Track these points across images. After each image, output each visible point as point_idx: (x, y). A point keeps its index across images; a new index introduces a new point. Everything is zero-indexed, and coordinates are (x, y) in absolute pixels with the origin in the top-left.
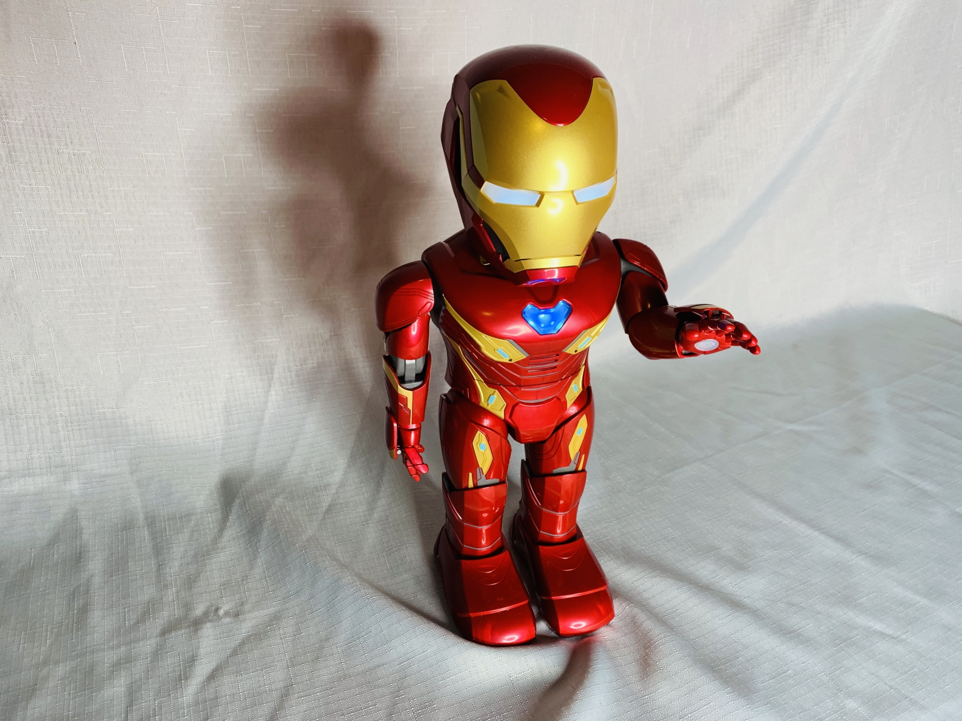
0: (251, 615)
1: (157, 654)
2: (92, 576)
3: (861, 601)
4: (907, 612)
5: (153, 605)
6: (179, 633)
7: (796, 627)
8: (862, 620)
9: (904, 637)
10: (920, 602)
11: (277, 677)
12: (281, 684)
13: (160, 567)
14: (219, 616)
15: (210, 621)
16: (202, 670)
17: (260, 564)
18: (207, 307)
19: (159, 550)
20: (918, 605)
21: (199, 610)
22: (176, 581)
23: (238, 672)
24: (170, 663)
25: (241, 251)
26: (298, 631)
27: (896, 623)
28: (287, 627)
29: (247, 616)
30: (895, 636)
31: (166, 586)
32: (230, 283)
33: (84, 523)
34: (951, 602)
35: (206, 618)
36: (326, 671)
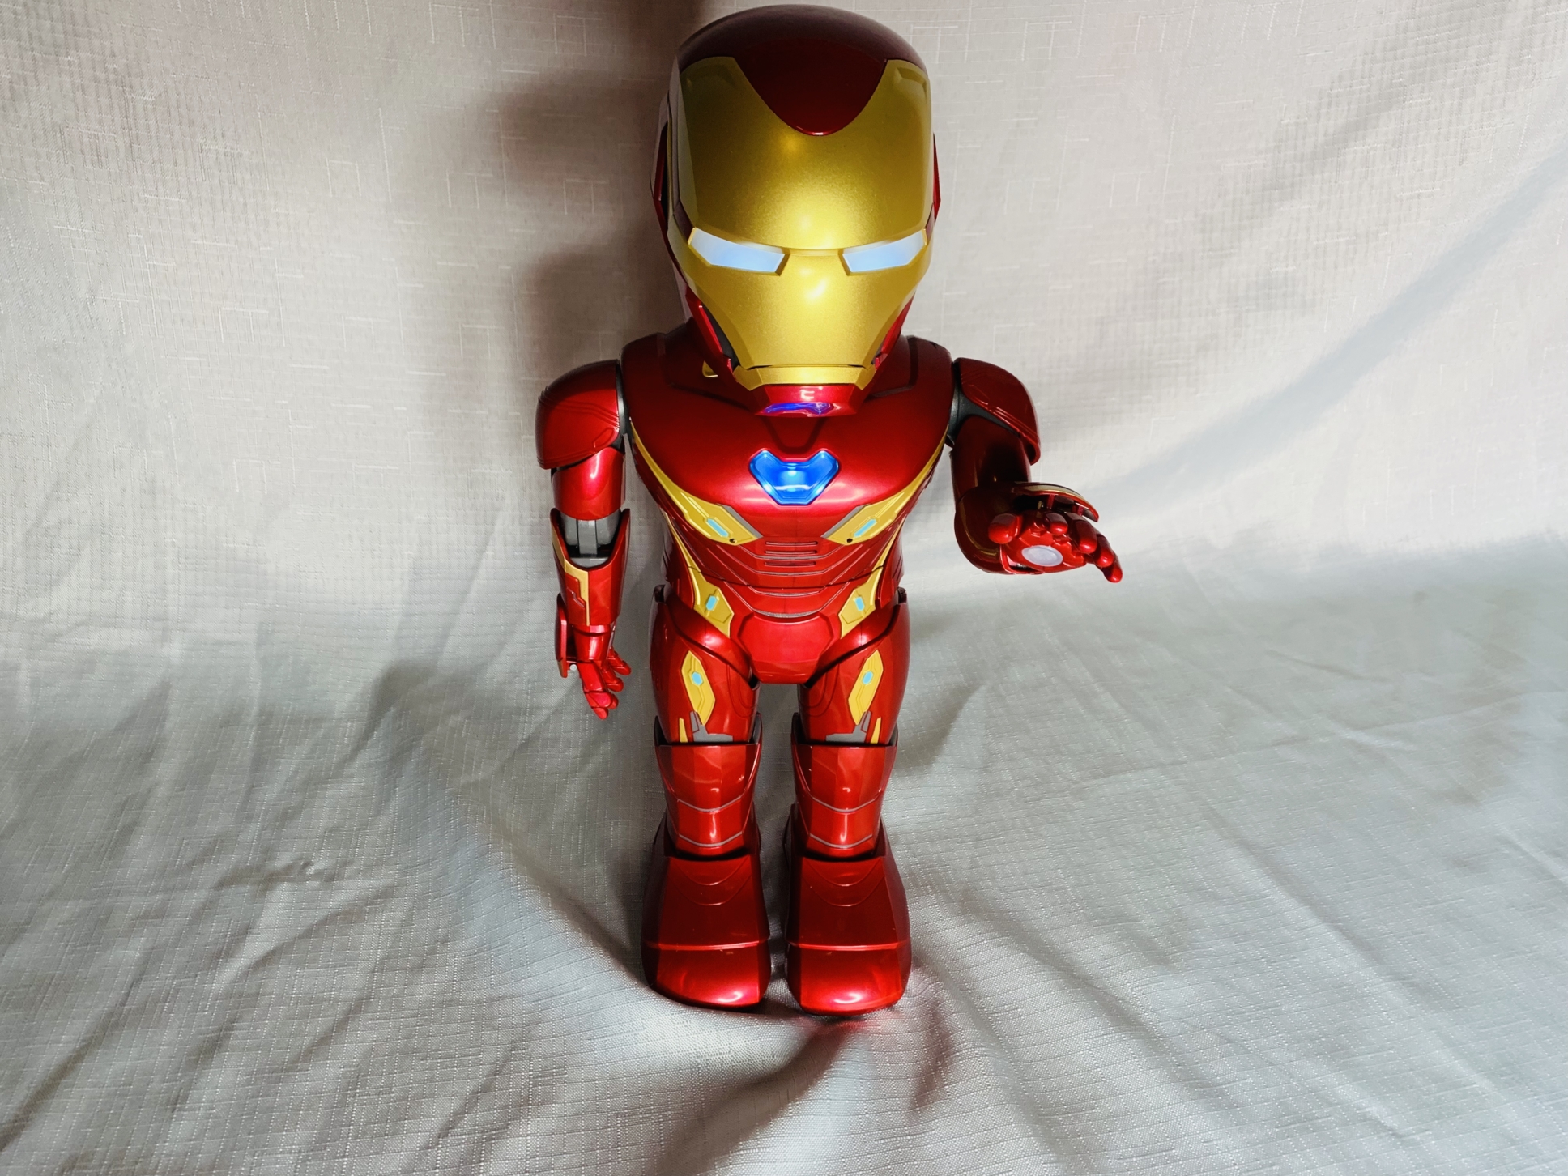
0: (351, 883)
1: (202, 914)
2: (156, 784)
3: (1361, 1059)
4: (1443, 1096)
5: (222, 841)
6: (242, 889)
7: (1220, 1080)
8: (1348, 1092)
9: (1418, 1137)
10: (1475, 1084)
11: (354, 981)
12: (354, 994)
13: (251, 789)
14: (305, 875)
15: (290, 880)
16: (255, 947)
17: (391, 811)
18: (405, 409)
19: (260, 763)
20: (1467, 1088)
21: (282, 861)
22: (266, 812)
23: (300, 963)
24: (214, 930)
25: (464, 326)
26: (408, 921)
27: (1411, 1110)
28: (395, 912)
29: (345, 883)
30: (1401, 1132)
31: (249, 818)
32: (444, 374)
33: (173, 707)
34: (1535, 1095)
35: (287, 874)
36: (425, 989)
